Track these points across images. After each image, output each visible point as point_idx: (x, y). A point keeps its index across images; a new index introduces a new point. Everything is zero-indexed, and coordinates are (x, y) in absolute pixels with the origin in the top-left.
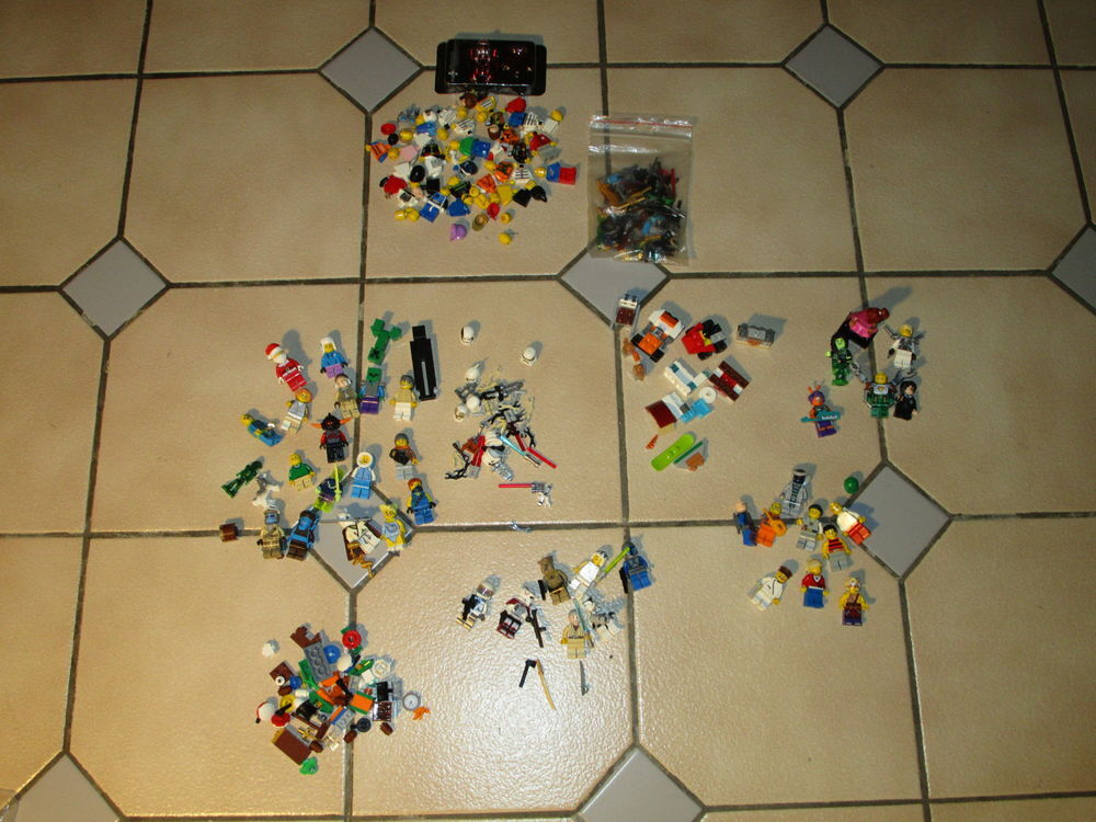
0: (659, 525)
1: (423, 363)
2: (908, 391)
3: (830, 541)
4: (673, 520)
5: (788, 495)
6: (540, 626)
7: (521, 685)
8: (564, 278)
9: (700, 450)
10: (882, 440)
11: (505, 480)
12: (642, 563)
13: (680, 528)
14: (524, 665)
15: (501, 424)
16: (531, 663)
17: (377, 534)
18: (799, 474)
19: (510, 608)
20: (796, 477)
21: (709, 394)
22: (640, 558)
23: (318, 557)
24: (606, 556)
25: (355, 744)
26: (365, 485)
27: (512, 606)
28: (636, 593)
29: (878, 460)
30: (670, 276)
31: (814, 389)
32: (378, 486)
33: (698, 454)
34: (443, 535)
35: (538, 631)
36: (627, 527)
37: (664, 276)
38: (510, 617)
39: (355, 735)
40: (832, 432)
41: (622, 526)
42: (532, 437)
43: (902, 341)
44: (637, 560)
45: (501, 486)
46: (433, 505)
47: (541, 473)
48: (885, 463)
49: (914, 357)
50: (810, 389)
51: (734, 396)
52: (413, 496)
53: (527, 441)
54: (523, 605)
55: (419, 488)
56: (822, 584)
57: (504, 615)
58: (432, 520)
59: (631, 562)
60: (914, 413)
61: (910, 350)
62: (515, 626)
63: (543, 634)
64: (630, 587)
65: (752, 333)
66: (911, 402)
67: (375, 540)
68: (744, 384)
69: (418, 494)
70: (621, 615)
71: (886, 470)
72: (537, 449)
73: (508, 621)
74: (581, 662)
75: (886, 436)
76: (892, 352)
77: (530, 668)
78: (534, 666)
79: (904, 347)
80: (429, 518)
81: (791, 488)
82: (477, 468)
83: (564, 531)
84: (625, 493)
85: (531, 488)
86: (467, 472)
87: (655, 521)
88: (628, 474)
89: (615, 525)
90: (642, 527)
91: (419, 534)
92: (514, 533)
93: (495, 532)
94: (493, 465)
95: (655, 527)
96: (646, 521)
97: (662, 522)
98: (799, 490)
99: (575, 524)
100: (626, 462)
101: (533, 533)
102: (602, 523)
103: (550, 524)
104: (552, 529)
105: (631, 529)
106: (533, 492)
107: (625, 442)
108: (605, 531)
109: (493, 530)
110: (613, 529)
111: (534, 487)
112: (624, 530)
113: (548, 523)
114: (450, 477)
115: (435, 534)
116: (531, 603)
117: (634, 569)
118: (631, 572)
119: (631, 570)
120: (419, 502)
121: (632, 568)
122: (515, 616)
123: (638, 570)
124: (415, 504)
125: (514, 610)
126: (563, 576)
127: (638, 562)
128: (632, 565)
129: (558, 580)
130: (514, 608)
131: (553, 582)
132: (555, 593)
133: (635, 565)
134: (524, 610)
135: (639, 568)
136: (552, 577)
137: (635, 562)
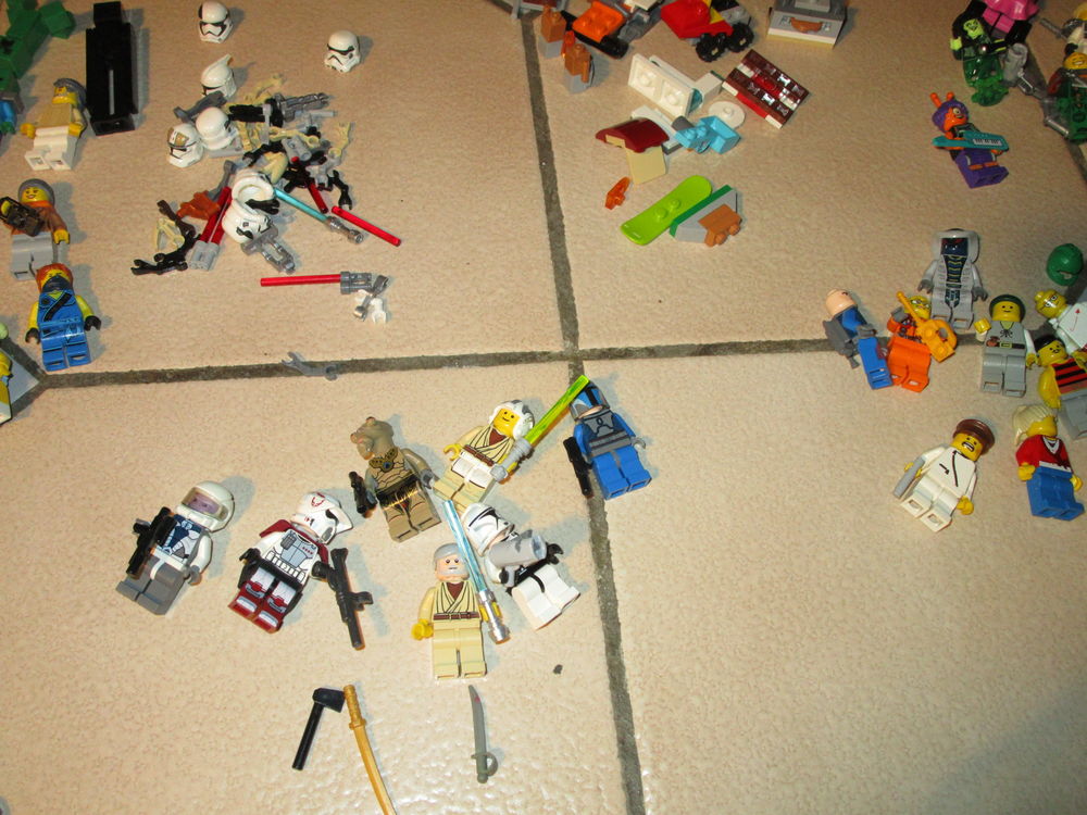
0: (651, 353)
1: (111, 73)
3: (1057, 368)
4: (687, 342)
5: (940, 280)
6: (356, 587)
7: (299, 763)
9: (727, 200)
11: (273, 273)
12: (619, 426)
13: (704, 360)
14: (310, 703)
15: (275, 164)
16: (329, 699)
18: (953, 236)
19: (270, 546)
20: (948, 242)
21: (728, 112)
22: (614, 417)
24: (526, 410)
27: (277, 538)
28: (611, 505)
33: (724, 206)
34: (113, 391)
35: (351, 604)
36: (576, 362)
38: (270, 567)
40: (997, 175)
41: (561, 357)
42: (344, 188)
44: (607, 420)
45: (266, 282)
46: (93, 322)
47: (366, 256)
50: (935, 97)
51: (783, 116)
52: (44, 301)
53: (333, 197)
54: (305, 537)
55: (63, 283)
56: (1062, 458)
57: (253, 560)
58: (87, 359)
59: (593, 425)
62: (284, 593)
63: (364, 617)
69: (56, 295)
70: (578, 555)
72: (357, 211)
73: (262, 578)
74: (471, 689)
77: (328, 712)
78: (337, 706)
80: (79, 351)
81: (944, 264)
82: (212, 246)
83: (422, 371)
84: (566, 291)
85: (338, 285)
86: (190, 256)
87: (643, 346)
88: (570, 256)
89: (546, 357)
90: (611, 358)
91: (49, 392)
92: (293, 380)
93: (246, 379)
94: (249, 234)
95: (642, 357)
96: (621, 345)
97: (658, 347)
98: (962, 268)
99: (449, 358)
100: (564, 232)
101: (343, 379)
102: (514, 354)
103: (386, 359)
104: (392, 369)
105: (585, 363)
106: (344, 292)
107: (557, 197)
108: (521, 368)
109: (243, 376)
110: (542, 365)
111: (348, 282)
112: (570, 366)
113: (381, 357)
114: (142, 268)
115: (92, 390)
116: (330, 530)
117: (603, 441)
118: (594, 448)
119: (596, 443)
120: (57, 314)
121: (596, 438)
122: (284, 566)
123: (613, 441)
124: (47, 319)
125: (280, 549)
126: (418, 462)
127: (611, 425)
128: (595, 431)
129: (403, 474)
130: (282, 545)
131: (392, 479)
132: (398, 507)
133: (604, 431)
134: (309, 548)
135: (614, 437)
136: (387, 466)
137: (602, 425)
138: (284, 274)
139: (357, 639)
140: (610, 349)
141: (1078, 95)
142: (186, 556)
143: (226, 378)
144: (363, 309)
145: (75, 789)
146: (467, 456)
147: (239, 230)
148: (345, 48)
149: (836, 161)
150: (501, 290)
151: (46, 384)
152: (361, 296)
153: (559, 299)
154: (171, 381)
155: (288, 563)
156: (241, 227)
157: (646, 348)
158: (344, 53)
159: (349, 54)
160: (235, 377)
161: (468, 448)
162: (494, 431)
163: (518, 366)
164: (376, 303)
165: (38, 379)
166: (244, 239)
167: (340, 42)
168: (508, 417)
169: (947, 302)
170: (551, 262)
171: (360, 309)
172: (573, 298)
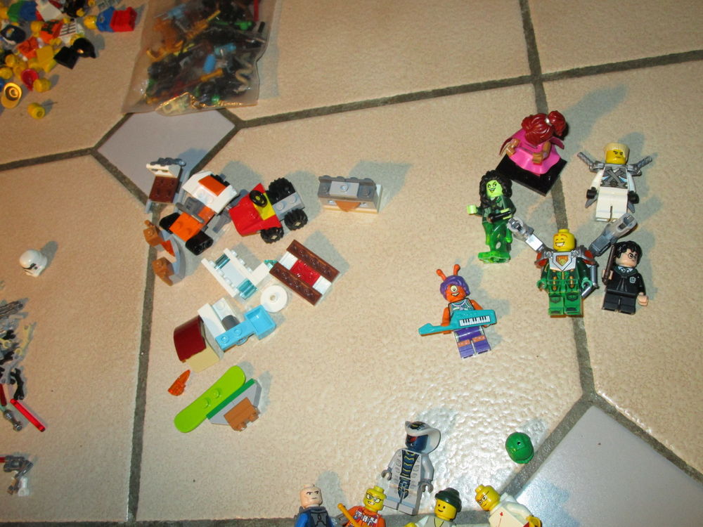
2: (625, 260)
5: (397, 473)
8: (102, 151)
9: (249, 394)
10: (582, 355)
18: (416, 433)
20: (410, 439)
29: (575, 394)
30: (239, 125)
31: (449, 272)
33: (246, 400)
37: (231, 126)
40: (483, 346)
42: (20, 383)
43: (608, 172)
47: (23, 440)
48: (588, 400)
49: (633, 198)
50: (440, 272)
51: (313, 297)
60: (641, 299)
61: (625, 186)
65: (336, 189)
66: (633, 280)
68: (331, 274)
71: (593, 412)
72: (26, 402)
75: (591, 346)
76: (592, 194)
79: (613, 181)
81: (401, 459)
84: (136, 471)
87: (176, 520)
88: (144, 439)
96: (162, 519)
98: (413, 463)
100: (144, 416)
107: (146, 385)
113: (24, 521)
141: (555, 278)
148: (29, 267)
149: (354, 337)
153: (131, 477)
158: (30, 268)
159: (33, 268)
164: (23, 480)
167: (26, 261)
169: (399, 493)
170: (131, 444)
171: (11, 488)
172: (139, 477)
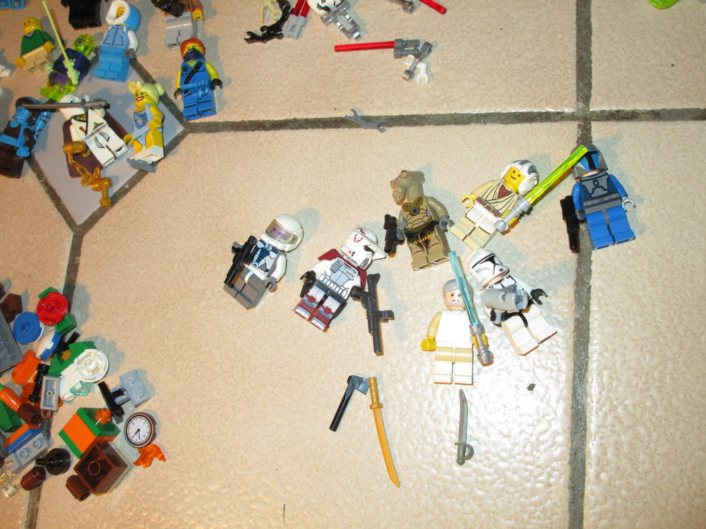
0: (656, 115)
4: (693, 106)
6: (383, 306)
7: (334, 426)
11: (345, 41)
12: (614, 189)
14: (345, 384)
16: (357, 383)
17: (121, 132)
19: (323, 269)
22: (611, 180)
23: (40, 175)
24: (532, 170)
25: (44, 494)
26: (116, 54)
27: (327, 264)
28: (597, 255)
32: (140, 60)
34: (230, 136)
35: (376, 318)
36: (585, 121)
39: (43, 477)
41: (572, 117)
44: (603, 182)
45: (339, 49)
46: (218, 82)
47: (415, 22)
52: (185, 68)
54: (349, 264)
57: (310, 278)
59: (589, 186)
62: (332, 304)
63: (385, 327)
64: (584, 241)
67: (116, 142)
69: (192, 64)
70: (560, 299)
74: (461, 391)
77: (357, 394)
78: (362, 390)
80: (207, 107)
82: (301, 18)
83: (453, 126)
84: (585, 55)
85: (392, 50)
86: (286, 28)
87: (649, 108)
88: (593, 20)
89: (560, 117)
90: (618, 120)
91: (190, 136)
92: (354, 131)
93: (321, 130)
94: (327, 9)
95: (647, 120)
96: (628, 108)
97: (664, 110)
99: (476, 115)
101: (391, 131)
102: (532, 113)
103: (426, 115)
104: (430, 124)
105: (594, 124)
106: (396, 57)
108: (536, 126)
109: (318, 127)
110: (554, 124)
111: (399, 47)
112: (579, 126)
113: (423, 113)
114: (253, 38)
115: (217, 135)
116: (367, 260)
117: (596, 201)
118: (588, 207)
119: (589, 203)
120: (193, 78)
121: (591, 198)
122: (332, 284)
123: (606, 202)
124: (186, 82)
125: (329, 273)
126: (439, 208)
127: (606, 187)
128: (590, 191)
129: (426, 219)
130: (331, 269)
131: (417, 222)
132: (419, 245)
133: (599, 192)
134: (351, 272)
135: (606, 198)
136: (415, 211)
137: (597, 186)
138: (353, 42)
139: (378, 348)
140: (618, 111)
142: (267, 270)
143: (306, 128)
144: (410, 73)
145: (197, 417)
146: (479, 206)
147: (319, 6)
150: (527, 54)
151: (189, 129)
152: (409, 61)
153: (578, 62)
154: (269, 129)
155: (335, 283)
156: (320, 4)
157: (652, 111)
160: (313, 128)
161: (480, 200)
162: (503, 186)
163: (534, 124)
164: (422, 66)
165: (183, 126)
166: (323, 12)
168: (515, 175)
170: (575, 26)
171: (408, 72)
172: (591, 62)
